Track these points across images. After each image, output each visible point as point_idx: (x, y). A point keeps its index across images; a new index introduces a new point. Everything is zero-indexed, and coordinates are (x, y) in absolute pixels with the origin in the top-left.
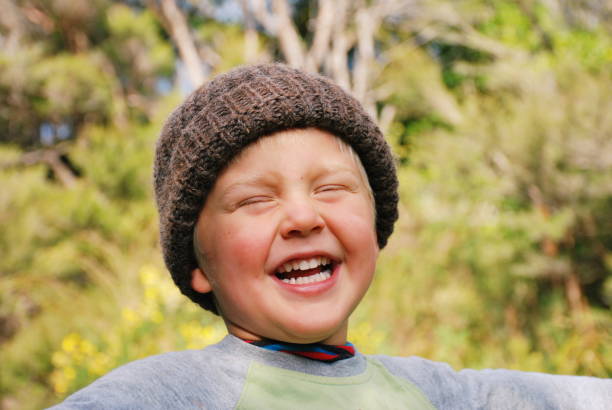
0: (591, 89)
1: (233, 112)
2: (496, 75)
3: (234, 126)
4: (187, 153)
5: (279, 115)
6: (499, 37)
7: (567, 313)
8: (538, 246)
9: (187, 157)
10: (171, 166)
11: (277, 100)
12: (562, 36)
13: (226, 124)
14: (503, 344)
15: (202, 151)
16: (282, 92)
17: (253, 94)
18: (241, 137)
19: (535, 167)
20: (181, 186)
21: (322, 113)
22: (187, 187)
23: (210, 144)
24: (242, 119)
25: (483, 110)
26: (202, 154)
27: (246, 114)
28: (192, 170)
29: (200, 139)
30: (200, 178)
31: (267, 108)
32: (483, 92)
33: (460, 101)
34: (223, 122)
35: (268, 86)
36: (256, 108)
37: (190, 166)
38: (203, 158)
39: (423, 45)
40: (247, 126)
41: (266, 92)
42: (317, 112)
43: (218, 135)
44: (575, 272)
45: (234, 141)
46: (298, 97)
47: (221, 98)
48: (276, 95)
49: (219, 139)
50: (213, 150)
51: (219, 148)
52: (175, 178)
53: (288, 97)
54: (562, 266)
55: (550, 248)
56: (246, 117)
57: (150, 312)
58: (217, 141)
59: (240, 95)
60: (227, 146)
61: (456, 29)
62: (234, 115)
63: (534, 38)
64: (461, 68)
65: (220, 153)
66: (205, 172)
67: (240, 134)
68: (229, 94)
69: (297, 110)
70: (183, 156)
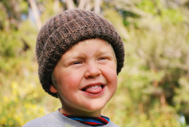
0: (173, 30)
1: (70, 32)
2: (141, 23)
3: (70, 37)
4: (52, 45)
5: (86, 34)
6: (143, 9)
7: (160, 107)
8: (152, 83)
9: (52, 47)
10: (44, 48)
11: (86, 28)
12: (165, 11)
13: (67, 36)
14: (137, 116)
15: (57, 46)
16: (88, 24)
17: (77, 25)
18: (73, 41)
19: (153, 55)
20: (48, 57)
21: (101, 33)
22: (51, 58)
23: (61, 43)
24: (73, 35)
25: (136, 35)
26: (57, 47)
27: (74, 33)
28: (53, 52)
29: (57, 41)
30: (56, 55)
31: (82, 31)
32: (136, 28)
33: (129, 31)
34: (66, 35)
35: (82, 22)
36: (78, 31)
37: (53, 50)
38: (58, 48)
39: (117, 10)
40: (75, 38)
41: (82, 24)
42: (100, 33)
43: (64, 40)
44: (164, 93)
45: (70, 43)
46: (93, 27)
47: (64, 25)
48: (86, 26)
49: (64, 41)
50: (62, 45)
51: (64, 45)
52: (46, 54)
53: (90, 27)
54: (159, 90)
55: (156, 84)
56: (74, 34)
57: (14, 98)
58: (63, 42)
59: (72, 25)
60: (67, 45)
61: (128, 5)
62: (70, 33)
63: (155, 11)
64: (130, 19)
65: (64, 47)
66: (58, 53)
67: (72, 41)
68: (67, 24)
69: (93, 32)
70: (50, 46)
